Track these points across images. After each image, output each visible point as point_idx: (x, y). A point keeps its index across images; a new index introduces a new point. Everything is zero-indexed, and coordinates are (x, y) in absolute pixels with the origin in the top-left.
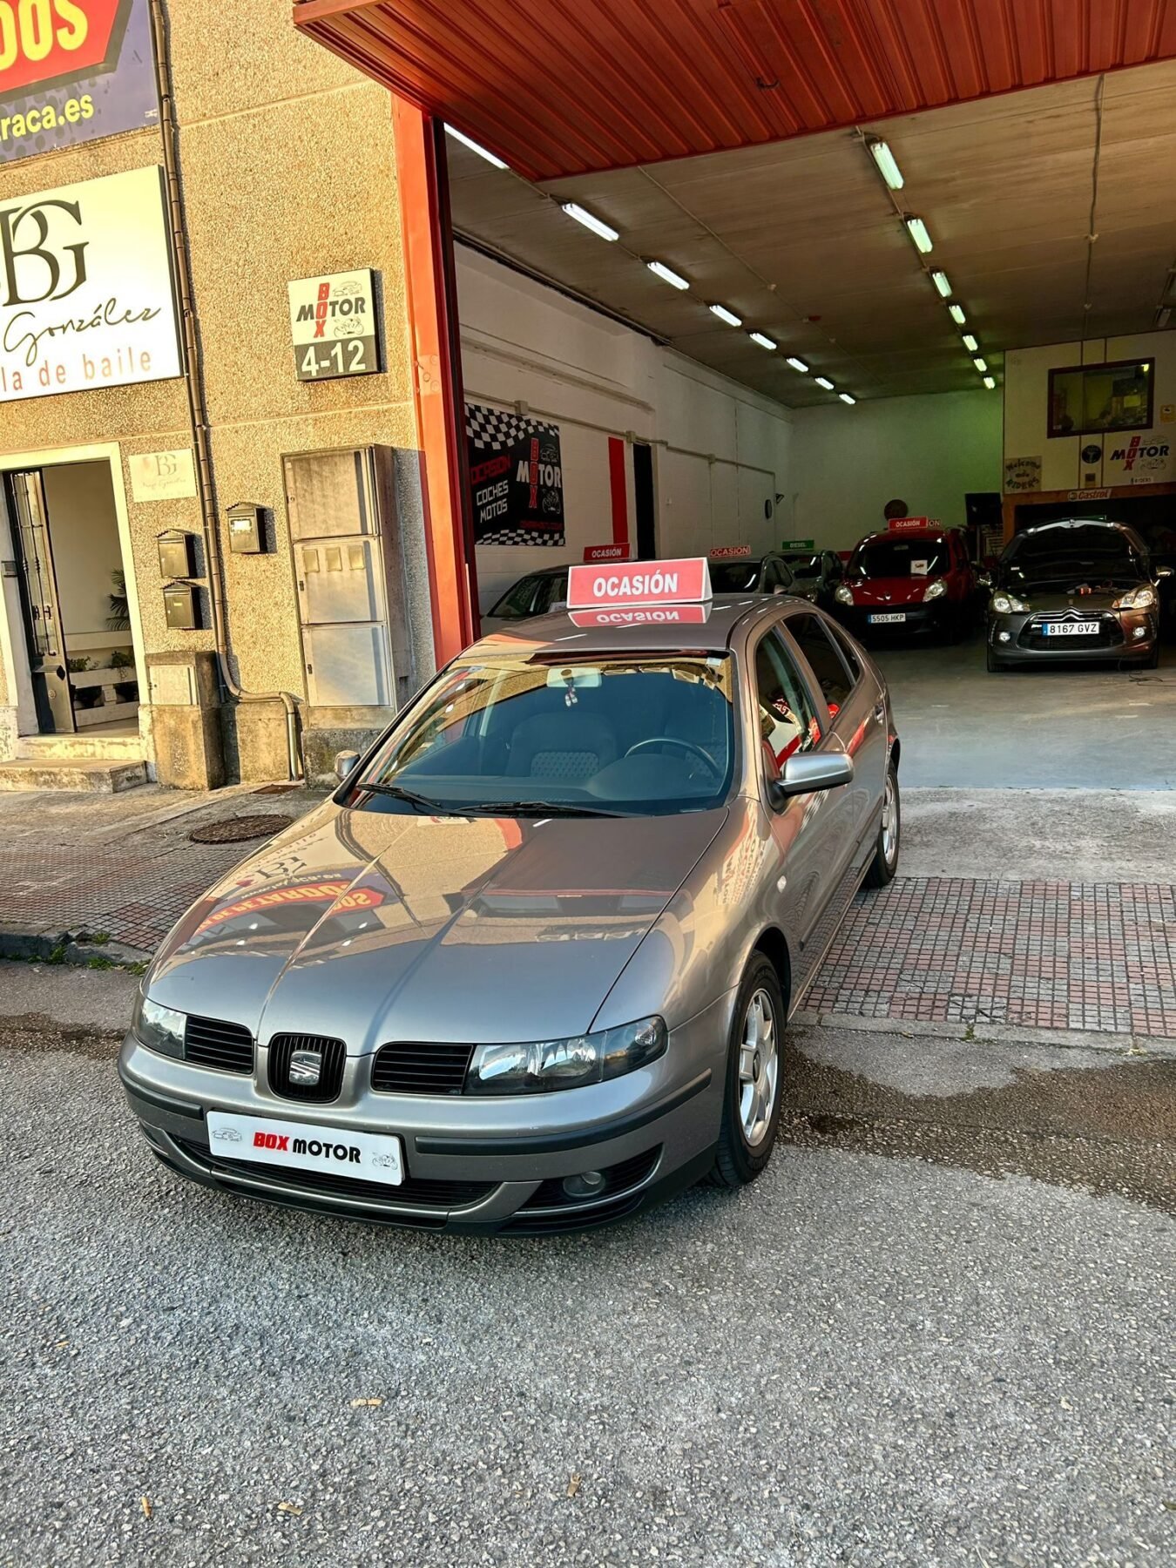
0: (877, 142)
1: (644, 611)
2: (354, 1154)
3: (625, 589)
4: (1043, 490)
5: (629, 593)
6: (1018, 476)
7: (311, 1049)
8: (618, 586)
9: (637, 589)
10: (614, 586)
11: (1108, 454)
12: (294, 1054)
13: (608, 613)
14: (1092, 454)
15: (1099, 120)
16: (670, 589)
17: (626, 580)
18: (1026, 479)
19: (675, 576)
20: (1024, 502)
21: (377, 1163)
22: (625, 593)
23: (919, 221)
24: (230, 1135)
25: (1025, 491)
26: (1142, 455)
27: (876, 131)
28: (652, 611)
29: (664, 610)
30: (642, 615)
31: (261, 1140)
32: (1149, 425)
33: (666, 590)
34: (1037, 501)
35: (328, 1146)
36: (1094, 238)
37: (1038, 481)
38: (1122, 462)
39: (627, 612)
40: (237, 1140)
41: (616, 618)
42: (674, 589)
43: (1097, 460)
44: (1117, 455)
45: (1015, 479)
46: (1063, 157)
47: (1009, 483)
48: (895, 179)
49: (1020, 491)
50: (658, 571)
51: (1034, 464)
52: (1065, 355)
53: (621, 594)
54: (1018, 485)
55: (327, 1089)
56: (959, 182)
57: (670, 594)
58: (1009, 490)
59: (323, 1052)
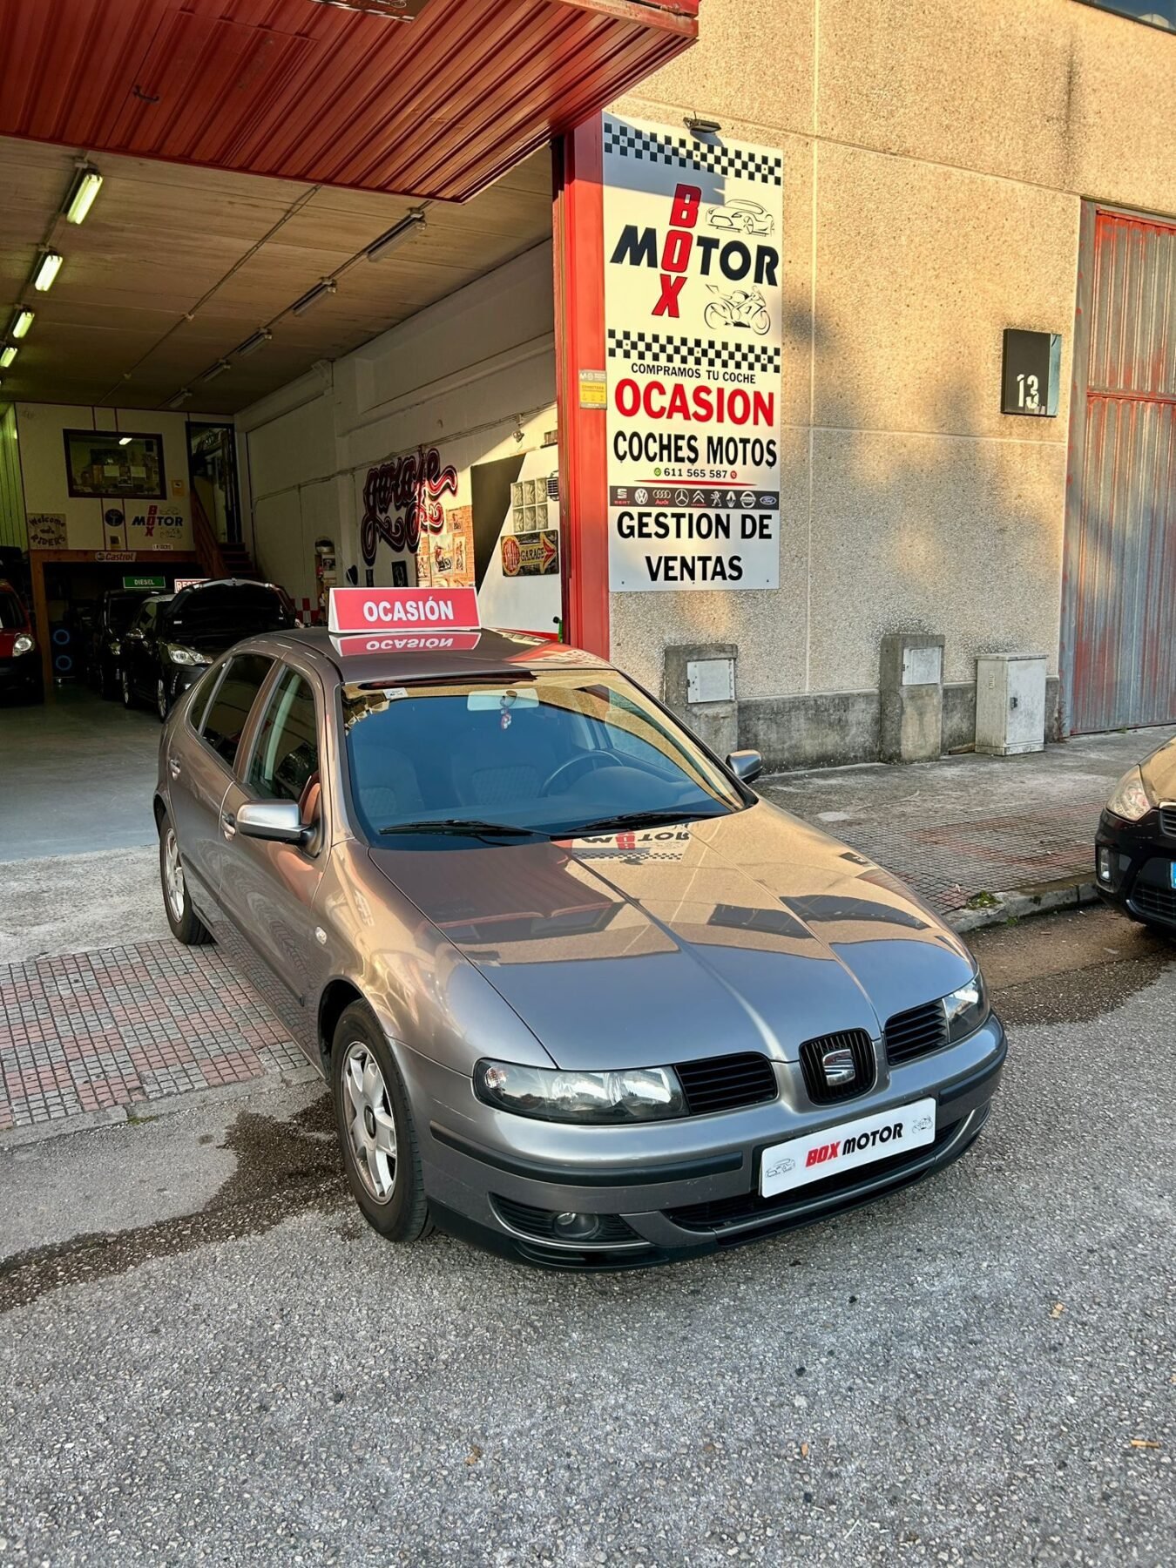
0: (95, 174)
1: (419, 637)
2: (897, 1131)
3: (399, 613)
4: (70, 548)
5: (404, 619)
6: (43, 531)
7: (838, 1049)
8: (392, 611)
9: (413, 615)
10: (386, 611)
11: (129, 520)
12: (824, 1060)
13: (380, 640)
14: (115, 518)
15: (284, 220)
16: (446, 616)
17: (398, 605)
18: (51, 536)
19: (449, 603)
20: (53, 559)
21: (916, 1130)
22: (400, 619)
23: (61, 259)
24: (785, 1166)
25: (51, 548)
26: (160, 524)
27: (98, 163)
28: (427, 637)
29: (439, 637)
30: (417, 641)
31: (815, 1157)
32: (163, 496)
33: (443, 618)
34: (65, 559)
35: (874, 1134)
36: (191, 318)
37: (64, 539)
38: (143, 528)
39: (400, 638)
40: (790, 1169)
41: (387, 645)
42: (451, 617)
43: (120, 523)
44: (138, 521)
45: (40, 535)
46: (226, 241)
47: (35, 538)
48: (79, 212)
49: (47, 547)
50: (431, 598)
51: (59, 522)
52: (80, 418)
53: (396, 619)
54: (44, 541)
55: (862, 1082)
56: (125, 234)
57: (447, 622)
58: (35, 546)
59: (849, 1046)
